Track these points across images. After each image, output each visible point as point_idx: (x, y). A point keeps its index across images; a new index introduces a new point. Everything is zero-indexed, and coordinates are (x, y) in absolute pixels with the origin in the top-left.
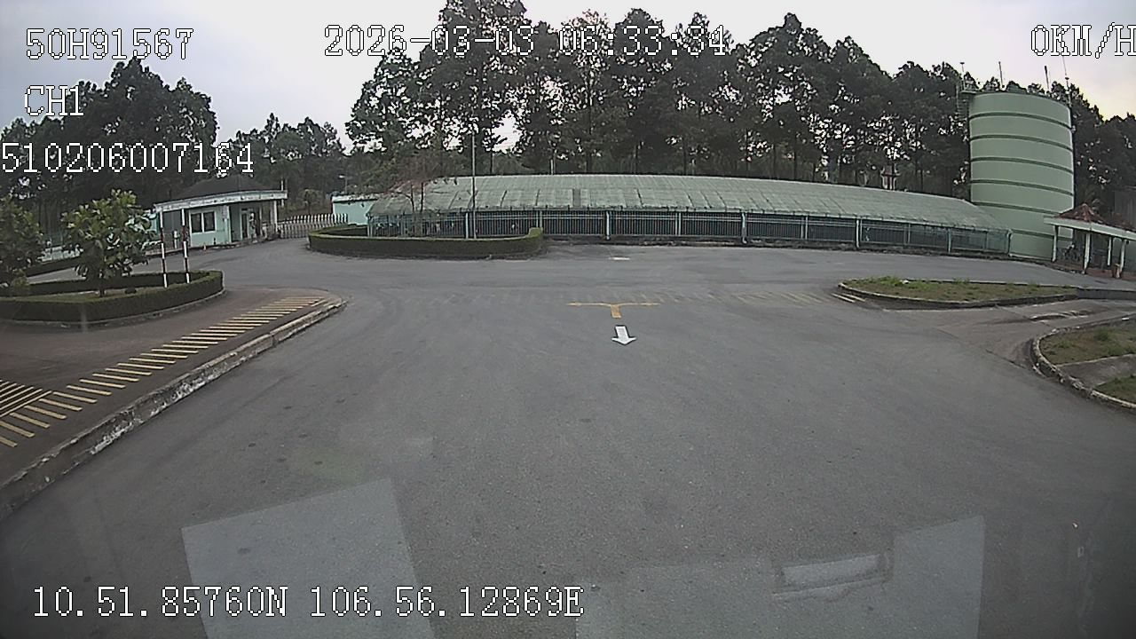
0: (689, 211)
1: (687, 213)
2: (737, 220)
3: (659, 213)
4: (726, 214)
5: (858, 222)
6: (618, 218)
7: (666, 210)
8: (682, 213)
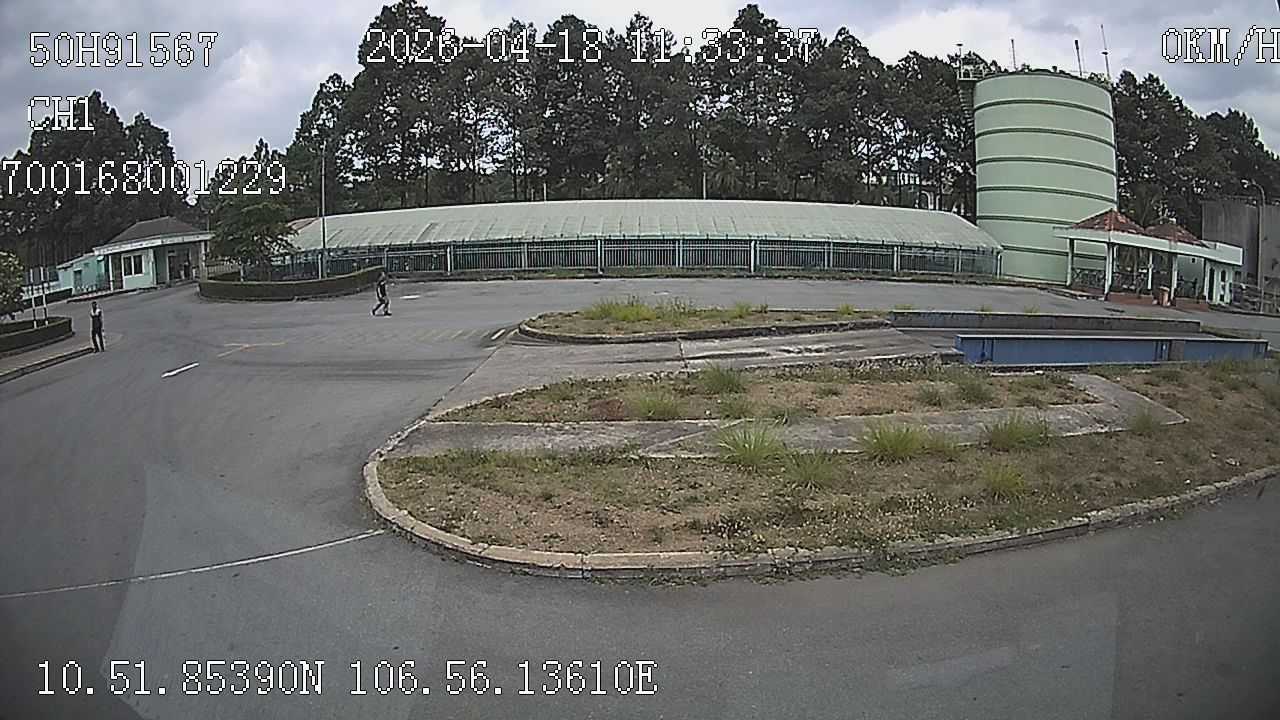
0: (535, 240)
1: (533, 243)
2: (591, 247)
3: (502, 245)
4: (578, 242)
5: (753, 244)
6: (460, 252)
7: (509, 241)
8: (528, 243)
